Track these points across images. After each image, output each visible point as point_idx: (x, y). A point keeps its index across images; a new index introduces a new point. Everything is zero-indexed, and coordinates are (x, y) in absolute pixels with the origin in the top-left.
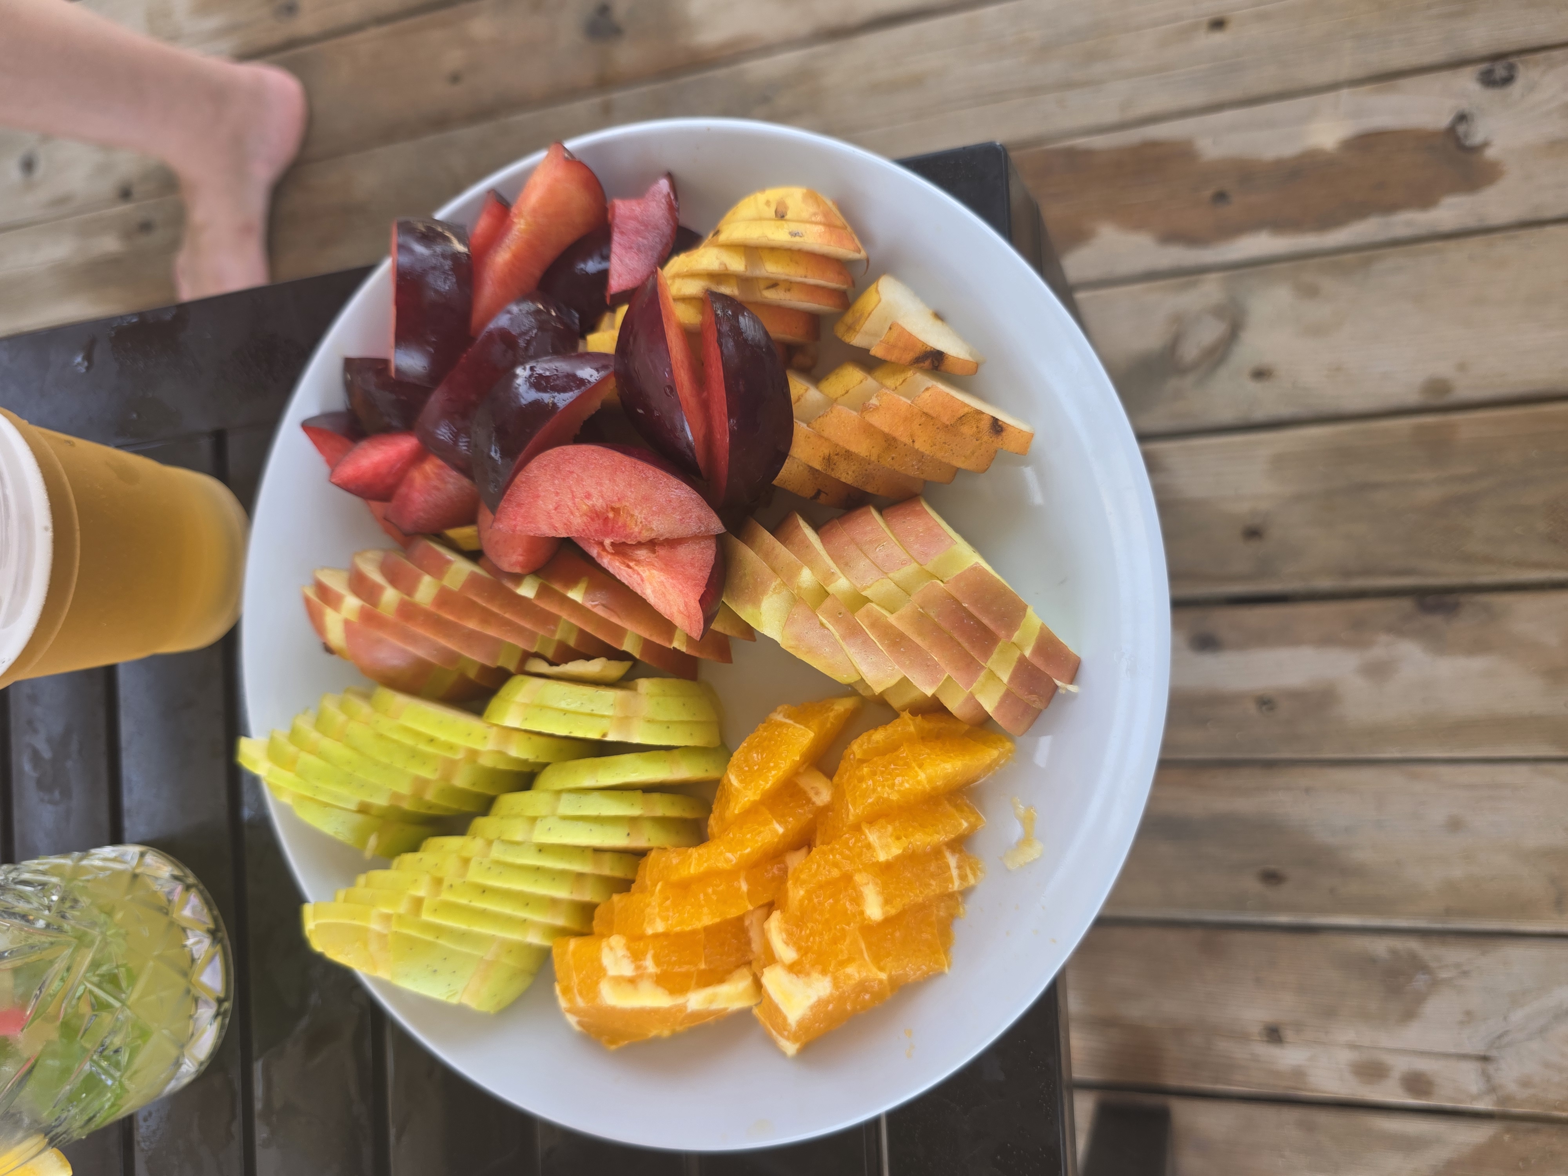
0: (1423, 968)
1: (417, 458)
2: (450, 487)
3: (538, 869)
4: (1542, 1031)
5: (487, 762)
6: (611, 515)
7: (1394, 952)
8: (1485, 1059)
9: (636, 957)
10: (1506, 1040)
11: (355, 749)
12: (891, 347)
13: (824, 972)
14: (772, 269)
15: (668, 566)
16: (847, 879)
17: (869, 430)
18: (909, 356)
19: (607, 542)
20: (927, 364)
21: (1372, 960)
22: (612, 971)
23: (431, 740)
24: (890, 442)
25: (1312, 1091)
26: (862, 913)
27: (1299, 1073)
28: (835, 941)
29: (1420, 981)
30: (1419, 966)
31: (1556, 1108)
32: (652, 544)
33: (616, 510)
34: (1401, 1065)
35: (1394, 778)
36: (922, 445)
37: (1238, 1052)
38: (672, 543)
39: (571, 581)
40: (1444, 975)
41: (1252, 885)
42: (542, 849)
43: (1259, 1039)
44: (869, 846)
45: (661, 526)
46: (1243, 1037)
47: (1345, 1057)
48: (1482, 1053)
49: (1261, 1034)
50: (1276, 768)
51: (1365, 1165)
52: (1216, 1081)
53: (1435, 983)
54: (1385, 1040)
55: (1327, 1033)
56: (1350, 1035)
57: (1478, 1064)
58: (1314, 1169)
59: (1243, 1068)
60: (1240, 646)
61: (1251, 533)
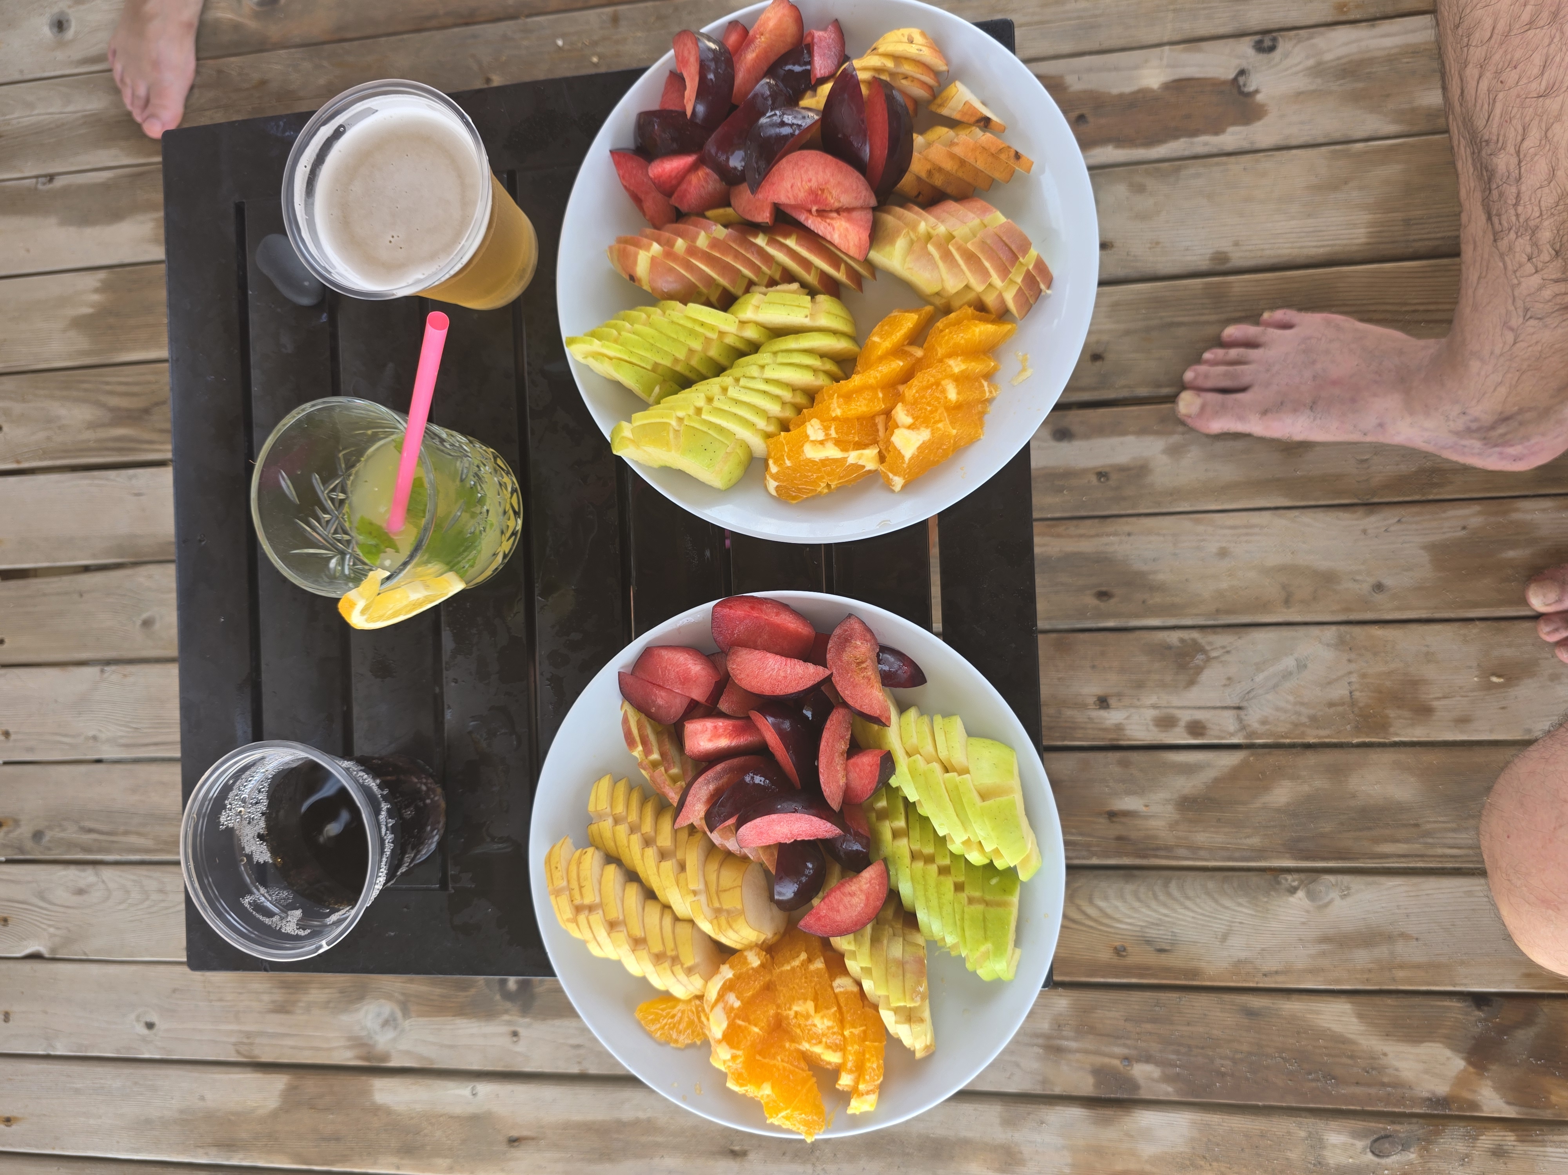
0: (1201, 650)
1: (693, 168)
2: (710, 187)
4: (1275, 686)
5: (730, 340)
6: (820, 192)
7: (1182, 641)
8: (1239, 708)
9: (826, 429)
10: (1251, 695)
11: (656, 330)
12: (964, 114)
13: (927, 427)
14: (907, 68)
15: (849, 220)
16: (938, 384)
17: (953, 156)
18: (973, 119)
19: (814, 209)
20: (982, 124)
21: (1169, 647)
22: (813, 437)
23: (702, 324)
24: (962, 163)
25: (1129, 740)
26: (946, 398)
27: (1119, 728)
28: (932, 412)
29: (1199, 658)
30: (1198, 648)
31: (1282, 737)
32: (838, 211)
33: (823, 190)
34: (1186, 716)
35: (1185, 523)
36: (980, 165)
37: (1079, 717)
38: (849, 210)
39: (787, 235)
40: (1214, 654)
41: (1090, 601)
42: (767, 381)
43: (1094, 707)
44: (950, 366)
45: (846, 200)
46: (1084, 706)
47: (1151, 713)
48: (1237, 705)
49: (1094, 703)
50: (1109, 520)
51: (1161, 787)
52: (1064, 739)
53: (1209, 660)
54: (1176, 701)
55: (1138, 699)
56: (1153, 699)
57: (1234, 712)
58: (1129, 793)
59: (1082, 728)
60: (1087, 436)
61: (1096, 357)
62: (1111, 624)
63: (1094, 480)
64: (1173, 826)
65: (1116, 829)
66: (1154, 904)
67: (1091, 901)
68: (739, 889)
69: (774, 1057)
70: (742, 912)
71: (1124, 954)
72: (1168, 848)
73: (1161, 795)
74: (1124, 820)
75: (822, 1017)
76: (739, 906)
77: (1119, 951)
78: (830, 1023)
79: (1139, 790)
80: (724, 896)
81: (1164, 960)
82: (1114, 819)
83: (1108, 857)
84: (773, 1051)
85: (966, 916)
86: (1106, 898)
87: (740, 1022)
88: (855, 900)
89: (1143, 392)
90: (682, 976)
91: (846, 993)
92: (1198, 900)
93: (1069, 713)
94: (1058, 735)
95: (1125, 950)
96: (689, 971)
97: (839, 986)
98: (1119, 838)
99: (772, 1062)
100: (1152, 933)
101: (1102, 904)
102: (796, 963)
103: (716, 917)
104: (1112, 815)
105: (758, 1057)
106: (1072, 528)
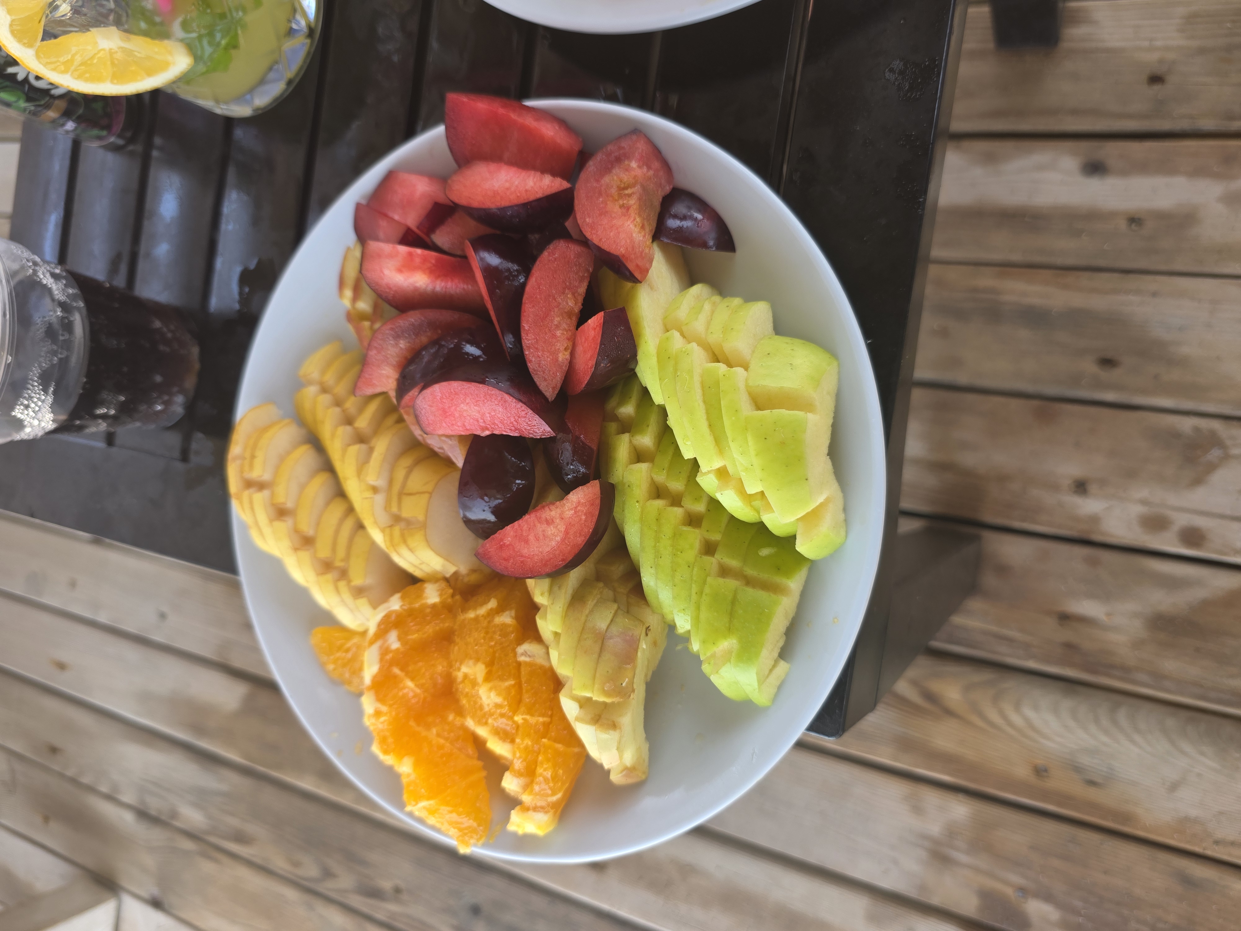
0: (1219, 444)
7: (1197, 429)
21: (1178, 436)
25: (1104, 536)
27: (1095, 519)
29: (1215, 454)
30: (1215, 442)
34: (1182, 520)
37: (1047, 498)
40: (1235, 451)
41: (1089, 367)
43: (1069, 490)
46: (1054, 487)
47: (1138, 509)
49: (1069, 486)
50: (1131, 276)
51: (1132, 596)
52: (1024, 520)
53: (1227, 457)
54: (1173, 499)
55: (1125, 491)
56: (1144, 493)
58: (1091, 596)
59: (1049, 513)
60: (1124, 173)
61: (1156, 79)
62: (1110, 396)
63: (1123, 225)
64: (1138, 644)
65: (1066, 635)
66: (1093, 728)
67: (1017, 707)
68: (427, 496)
69: (428, 727)
70: (424, 526)
71: (1046, 775)
73: (1131, 606)
74: (1078, 625)
75: (491, 689)
76: (421, 518)
77: (1040, 771)
78: (499, 700)
79: (1104, 596)
80: (408, 502)
81: (1092, 794)
82: (1067, 623)
83: (1049, 663)
84: (430, 719)
85: (707, 590)
86: (1036, 708)
87: (396, 671)
88: (551, 530)
89: (1208, 124)
90: (347, 596)
91: (530, 664)
92: (1150, 737)
93: (1036, 492)
95: (1046, 771)
96: (359, 592)
97: (525, 654)
98: (1068, 645)
99: (424, 733)
101: (1030, 713)
102: (482, 611)
103: (391, 526)
104: (1065, 618)
105: (412, 723)
106: (1085, 279)
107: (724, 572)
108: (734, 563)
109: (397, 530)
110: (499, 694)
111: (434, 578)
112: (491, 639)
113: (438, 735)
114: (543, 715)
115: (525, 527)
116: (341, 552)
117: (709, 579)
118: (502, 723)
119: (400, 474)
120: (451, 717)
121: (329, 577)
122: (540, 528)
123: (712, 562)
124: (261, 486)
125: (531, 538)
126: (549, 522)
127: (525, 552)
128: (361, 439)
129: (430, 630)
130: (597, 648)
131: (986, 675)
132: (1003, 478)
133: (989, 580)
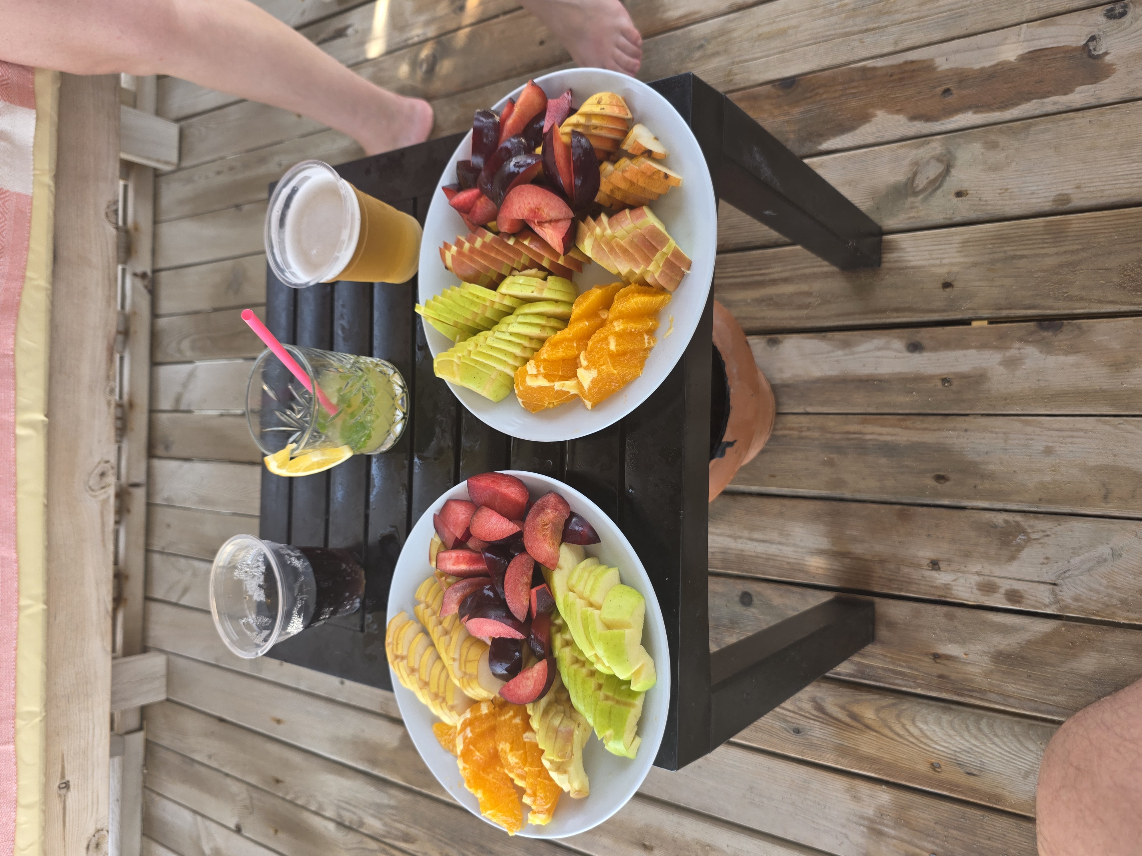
0: (1024, 532)
1: (479, 196)
2: (490, 208)
3: (510, 341)
4: (1089, 570)
5: (496, 306)
6: (537, 211)
7: (1006, 522)
8: (1055, 584)
9: (538, 367)
10: (1067, 575)
13: (595, 368)
14: (594, 122)
15: (554, 228)
16: (606, 338)
17: (625, 179)
18: (640, 152)
19: (536, 221)
20: (646, 154)
21: (995, 527)
25: (955, 598)
26: (609, 348)
27: (947, 587)
29: (1021, 538)
30: (1020, 530)
31: (1094, 614)
32: (550, 222)
34: (1006, 585)
35: (1015, 424)
37: (915, 574)
38: (557, 221)
39: (525, 238)
40: (1034, 536)
41: (930, 482)
42: (511, 334)
43: (928, 568)
44: (614, 326)
45: (554, 214)
46: (919, 566)
47: (975, 579)
48: (1053, 582)
49: (928, 565)
50: (950, 418)
51: (980, 641)
52: (901, 590)
53: (1029, 540)
54: (997, 571)
55: (965, 567)
56: (978, 568)
57: (1051, 587)
58: (952, 641)
59: (917, 584)
60: (934, 349)
61: (947, 285)
62: (946, 502)
63: (939, 384)
64: (987, 674)
65: (938, 669)
66: (966, 735)
67: (913, 722)
68: (476, 662)
70: (477, 677)
71: (939, 770)
72: (980, 691)
73: (979, 647)
74: (946, 662)
75: (513, 755)
76: (475, 673)
77: (934, 767)
78: (517, 761)
79: (962, 641)
80: (469, 665)
81: (971, 781)
82: (938, 661)
83: (931, 690)
84: (489, 770)
86: (926, 722)
87: (471, 747)
88: (529, 683)
89: (985, 313)
90: (446, 711)
91: (530, 743)
92: (1005, 740)
93: (906, 570)
94: (896, 586)
95: (940, 767)
96: (452, 708)
97: (527, 737)
98: (941, 676)
99: (486, 777)
100: (963, 758)
101: (923, 726)
102: (507, 717)
103: (462, 678)
104: (936, 657)
105: (481, 773)
106: (918, 423)
107: (607, 698)
108: (610, 694)
109: (465, 680)
110: (516, 758)
111: (485, 700)
112: (512, 730)
113: (493, 778)
114: (537, 767)
115: (518, 681)
116: (442, 689)
117: (599, 703)
118: (520, 771)
119: (464, 652)
120: (498, 769)
121: (437, 701)
122: (524, 681)
123: (601, 694)
124: (403, 658)
125: (521, 686)
126: (528, 679)
127: (519, 692)
128: (446, 633)
129: (485, 726)
130: (554, 736)
131: (889, 700)
132: (882, 562)
133: (883, 633)
